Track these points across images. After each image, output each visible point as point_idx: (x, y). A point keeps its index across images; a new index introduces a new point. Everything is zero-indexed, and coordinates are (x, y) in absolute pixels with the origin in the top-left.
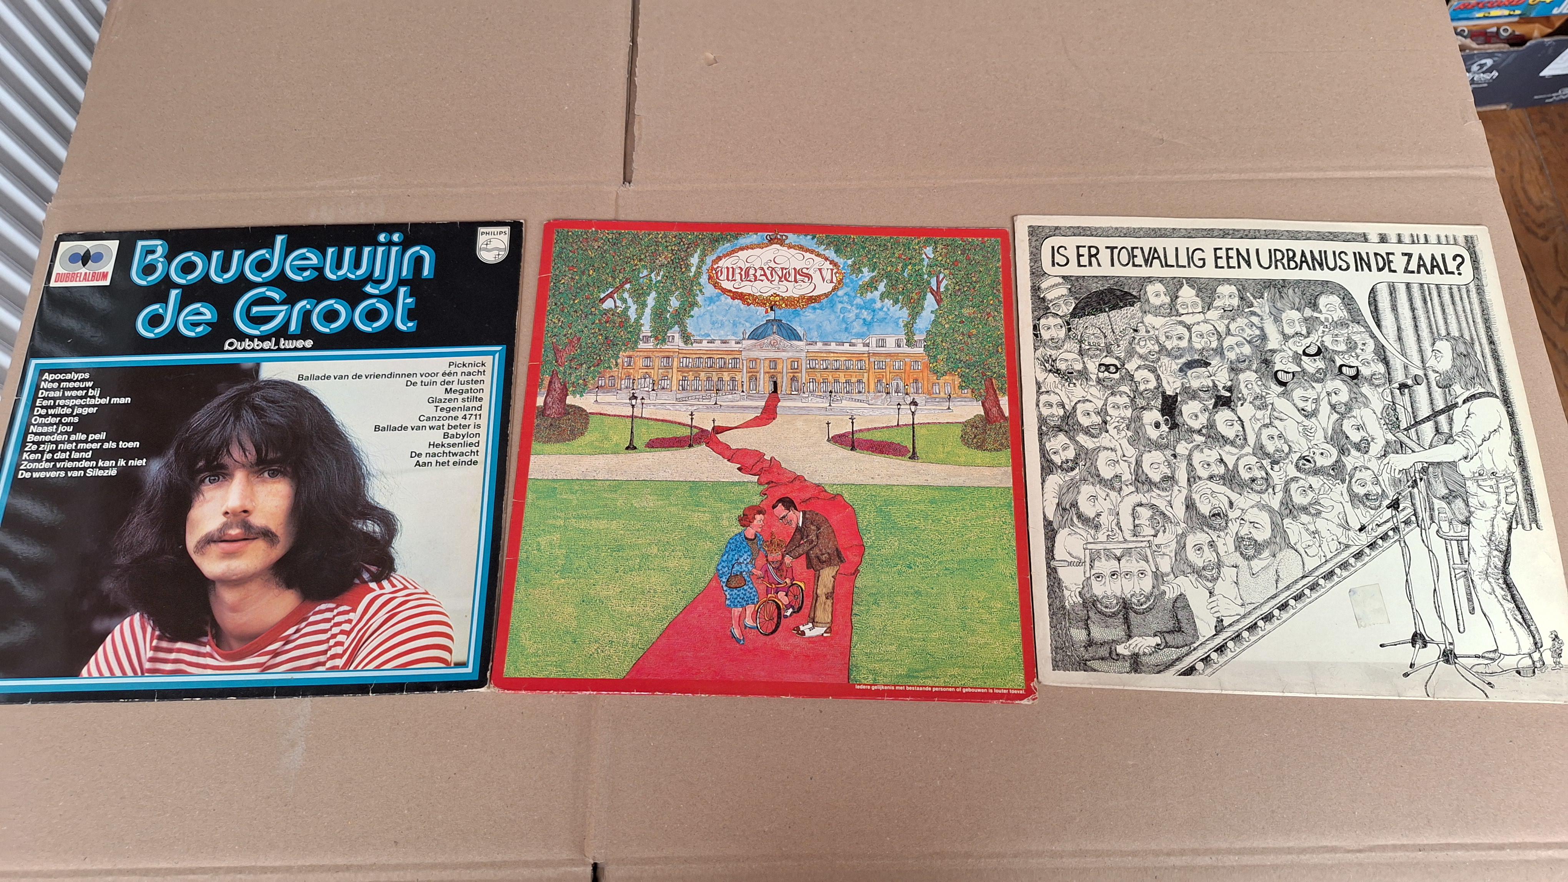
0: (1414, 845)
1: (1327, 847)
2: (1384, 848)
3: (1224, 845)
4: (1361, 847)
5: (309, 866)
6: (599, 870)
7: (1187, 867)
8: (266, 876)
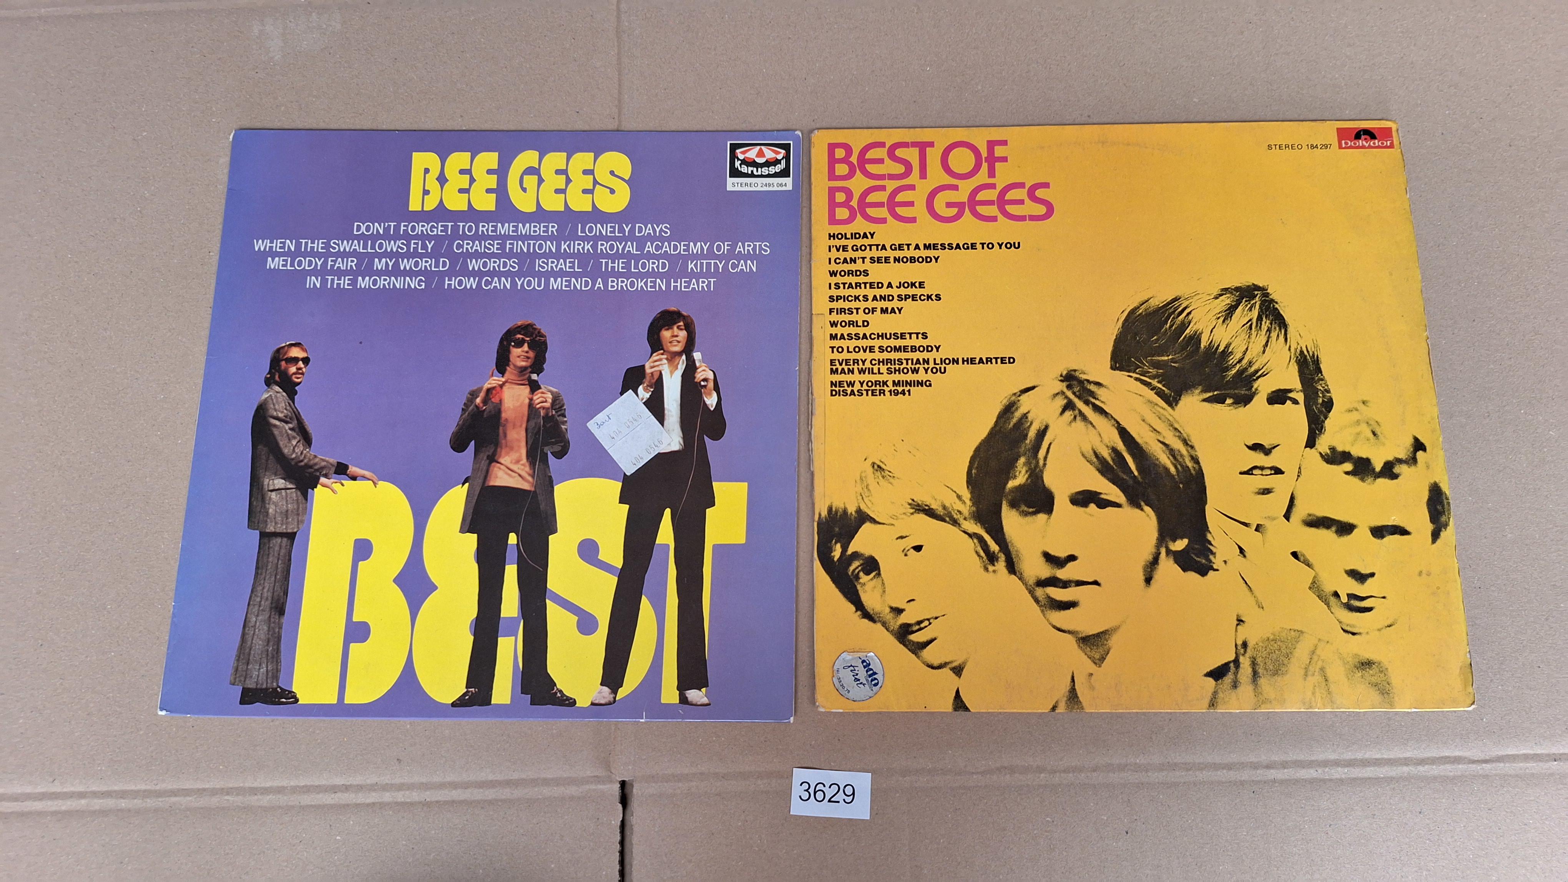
0: (1548, 755)
1: (1449, 757)
2: (1513, 758)
3: (1332, 756)
4: (1487, 758)
5: (303, 786)
6: (627, 787)
7: (1289, 780)
8: (256, 797)
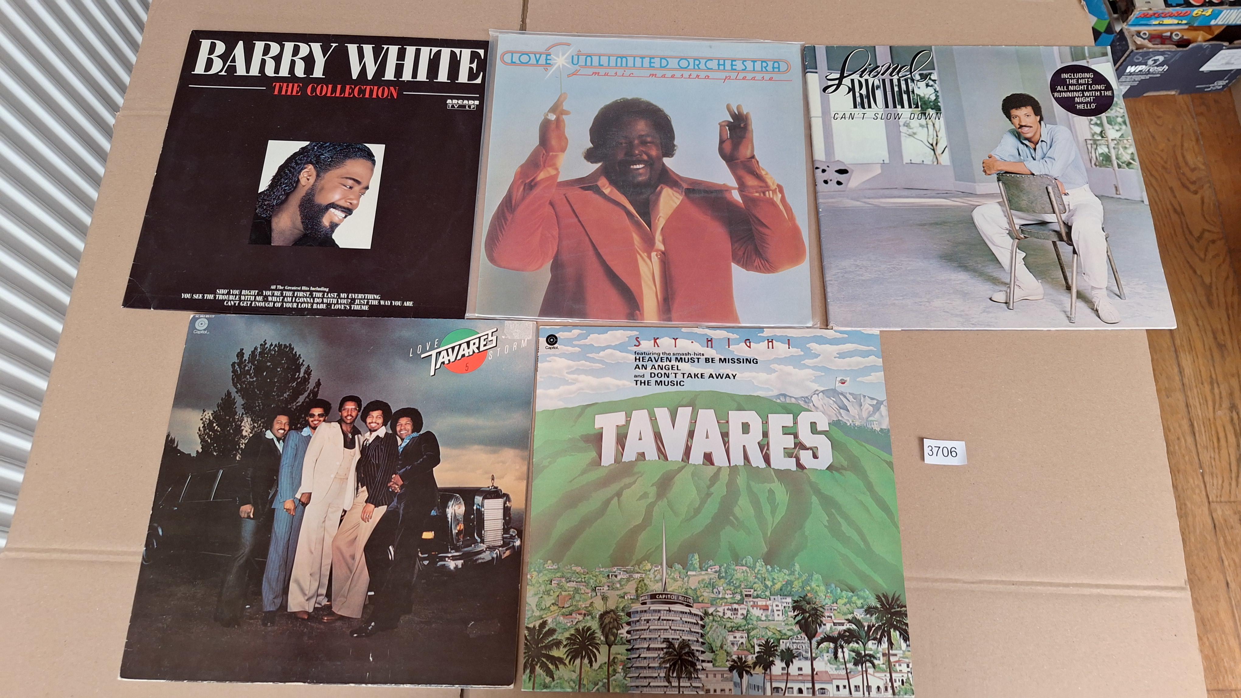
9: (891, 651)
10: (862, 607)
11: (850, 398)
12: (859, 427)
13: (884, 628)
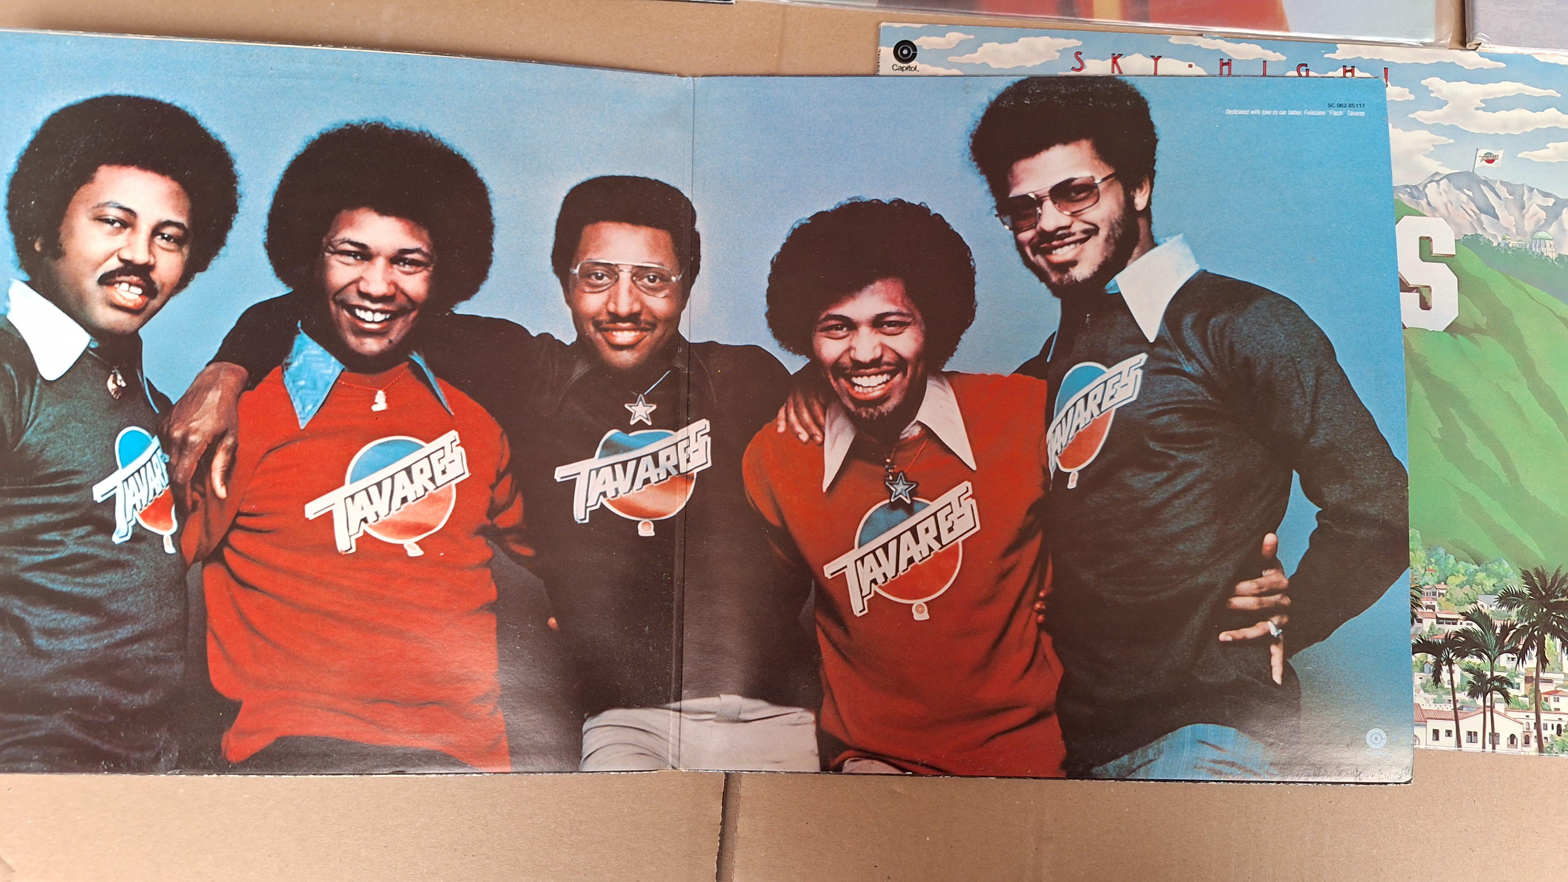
9: (1541, 675)
10: (1494, 593)
11: (1503, 192)
12: (1516, 251)
13: (1533, 631)
